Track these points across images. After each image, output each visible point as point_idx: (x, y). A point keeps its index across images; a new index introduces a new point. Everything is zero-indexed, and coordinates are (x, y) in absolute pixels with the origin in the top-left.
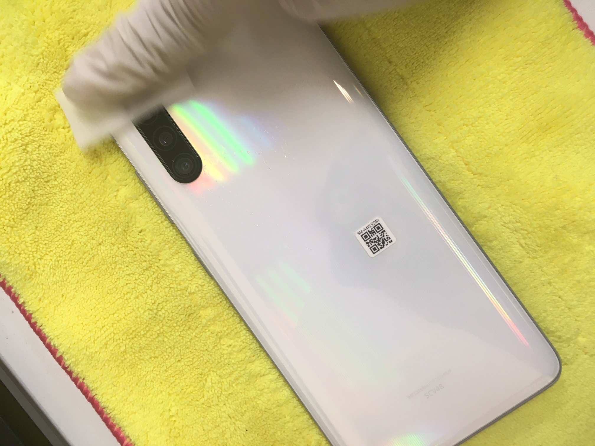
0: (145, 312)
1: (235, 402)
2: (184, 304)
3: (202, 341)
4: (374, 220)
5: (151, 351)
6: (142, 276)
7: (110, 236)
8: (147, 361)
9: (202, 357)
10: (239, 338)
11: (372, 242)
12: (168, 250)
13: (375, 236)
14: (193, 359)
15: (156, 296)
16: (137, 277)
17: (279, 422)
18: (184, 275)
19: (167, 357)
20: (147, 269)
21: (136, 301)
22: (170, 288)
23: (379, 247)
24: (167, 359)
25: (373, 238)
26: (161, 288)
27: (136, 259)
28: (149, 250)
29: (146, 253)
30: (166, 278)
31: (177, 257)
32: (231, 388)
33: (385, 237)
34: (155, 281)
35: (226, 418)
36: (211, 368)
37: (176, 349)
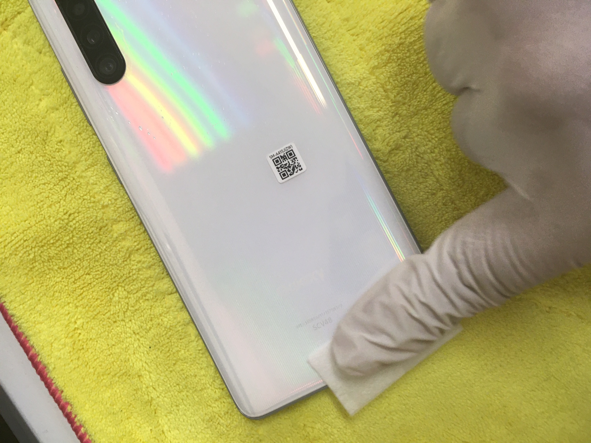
0: (56, 221)
1: (140, 318)
5: (60, 261)
6: (58, 186)
7: (29, 145)
8: (55, 271)
11: (283, 167)
12: (84, 162)
13: (287, 162)
14: (102, 272)
16: (52, 186)
17: (183, 340)
18: (98, 187)
20: (62, 180)
21: (48, 210)
22: (84, 199)
23: (289, 173)
24: (76, 271)
25: (284, 163)
26: (74, 199)
28: (66, 160)
29: (63, 163)
30: (80, 190)
31: (93, 170)
33: (296, 164)
34: (69, 192)
35: (130, 333)
36: (120, 283)
37: (85, 261)
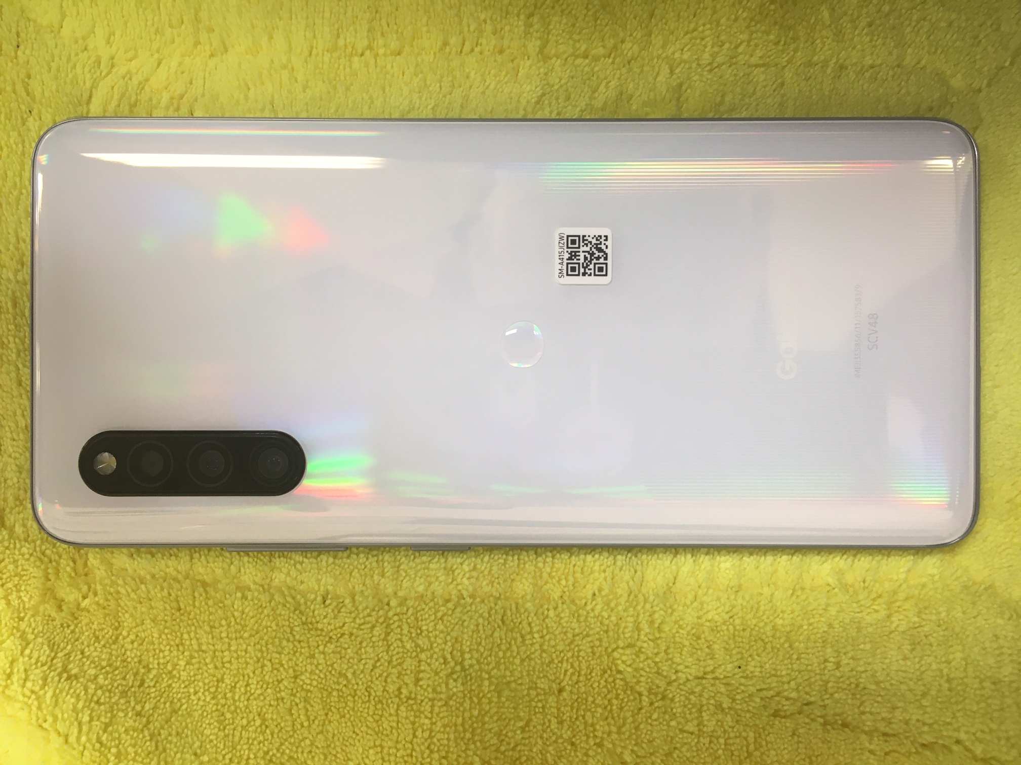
2: (481, 616)
3: (557, 632)
4: (557, 240)
9: (579, 651)
10: (592, 572)
11: (587, 265)
13: (582, 255)
15: (437, 650)
19: (540, 705)
20: (387, 634)
23: (602, 260)
25: (582, 260)
27: (359, 639)
29: (361, 616)
30: (421, 615)
32: (659, 642)
33: (594, 241)
34: (413, 635)
35: (697, 685)
36: (606, 648)
